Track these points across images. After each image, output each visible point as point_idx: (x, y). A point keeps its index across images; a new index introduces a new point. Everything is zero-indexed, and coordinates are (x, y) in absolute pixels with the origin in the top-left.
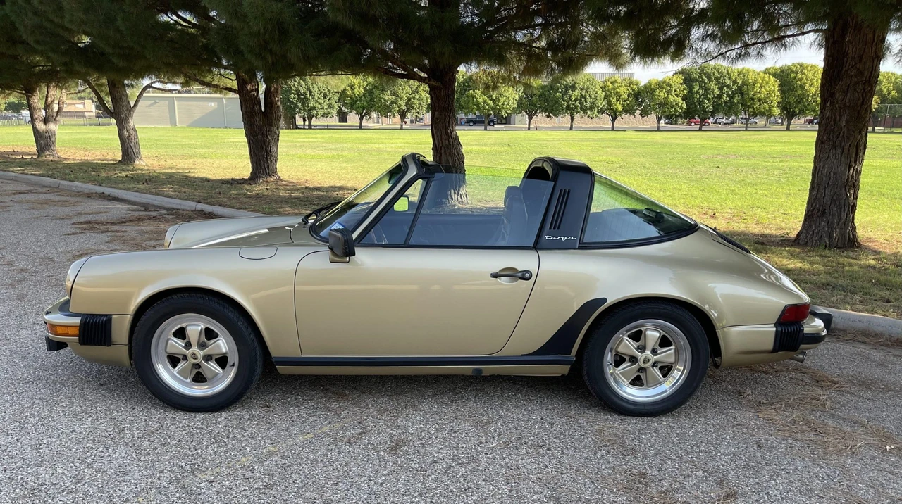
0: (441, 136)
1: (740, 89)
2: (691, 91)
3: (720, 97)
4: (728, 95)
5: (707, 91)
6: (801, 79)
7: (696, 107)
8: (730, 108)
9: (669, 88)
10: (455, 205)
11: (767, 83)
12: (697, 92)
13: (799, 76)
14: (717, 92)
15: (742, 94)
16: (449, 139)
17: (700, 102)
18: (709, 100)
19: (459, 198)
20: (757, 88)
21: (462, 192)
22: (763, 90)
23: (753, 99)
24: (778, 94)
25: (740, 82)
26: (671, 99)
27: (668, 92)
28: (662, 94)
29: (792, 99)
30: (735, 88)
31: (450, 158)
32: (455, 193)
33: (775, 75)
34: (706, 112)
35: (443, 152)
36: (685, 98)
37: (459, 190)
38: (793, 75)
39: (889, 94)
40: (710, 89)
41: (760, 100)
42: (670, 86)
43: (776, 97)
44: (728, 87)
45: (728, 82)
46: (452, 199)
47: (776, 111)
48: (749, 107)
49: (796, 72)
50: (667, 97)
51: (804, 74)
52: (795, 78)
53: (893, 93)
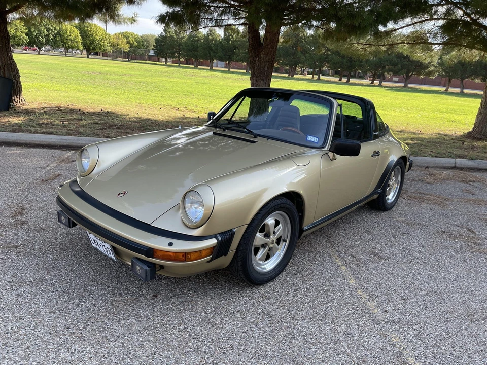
0: (4, 57)
1: (59, 33)
2: (30, 31)
3: (48, 36)
4: (53, 36)
5: (40, 32)
6: (91, 31)
7: (35, 40)
8: (55, 43)
9: (16, 27)
10: (19, 107)
11: (73, 31)
12: (34, 32)
13: (89, 29)
14: (46, 33)
15: (60, 35)
16: (10, 59)
17: (37, 38)
18: (42, 37)
19: (21, 102)
20: (68, 34)
21: (21, 97)
22: (72, 34)
23: (67, 39)
24: (80, 38)
25: (58, 29)
26: (19, 34)
27: (16, 30)
28: (12, 30)
29: (88, 42)
30: (56, 32)
31: (12, 73)
32: (17, 98)
33: (76, 27)
34: (41, 44)
35: (6, 70)
36: (27, 35)
37: (20, 96)
38: (86, 28)
39: (133, 43)
40: (42, 31)
41: (71, 40)
42: (17, 26)
43: (79, 39)
44: (52, 30)
45: (51, 28)
46: (16, 102)
47: (81, 47)
48: (66, 43)
49: (87, 27)
50: (16, 33)
51: (91, 28)
52: (87, 30)
53: (135, 43)
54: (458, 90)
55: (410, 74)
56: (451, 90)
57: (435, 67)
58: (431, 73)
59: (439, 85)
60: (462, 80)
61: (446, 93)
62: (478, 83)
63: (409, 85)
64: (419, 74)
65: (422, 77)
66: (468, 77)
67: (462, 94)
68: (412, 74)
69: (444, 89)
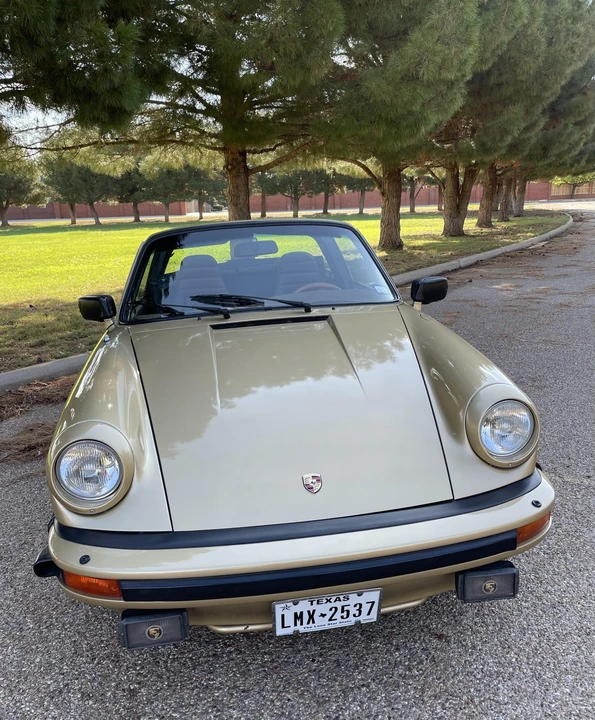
54: (91, 221)
55: (4, 203)
56: (79, 222)
57: (42, 188)
58: (37, 199)
59: (53, 216)
60: (91, 204)
61: (73, 227)
62: (113, 206)
63: (10, 223)
64: (19, 202)
65: (25, 206)
66: (97, 199)
67: (98, 226)
68: (7, 204)
69: (67, 222)
